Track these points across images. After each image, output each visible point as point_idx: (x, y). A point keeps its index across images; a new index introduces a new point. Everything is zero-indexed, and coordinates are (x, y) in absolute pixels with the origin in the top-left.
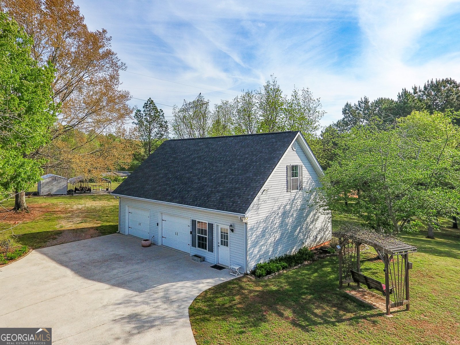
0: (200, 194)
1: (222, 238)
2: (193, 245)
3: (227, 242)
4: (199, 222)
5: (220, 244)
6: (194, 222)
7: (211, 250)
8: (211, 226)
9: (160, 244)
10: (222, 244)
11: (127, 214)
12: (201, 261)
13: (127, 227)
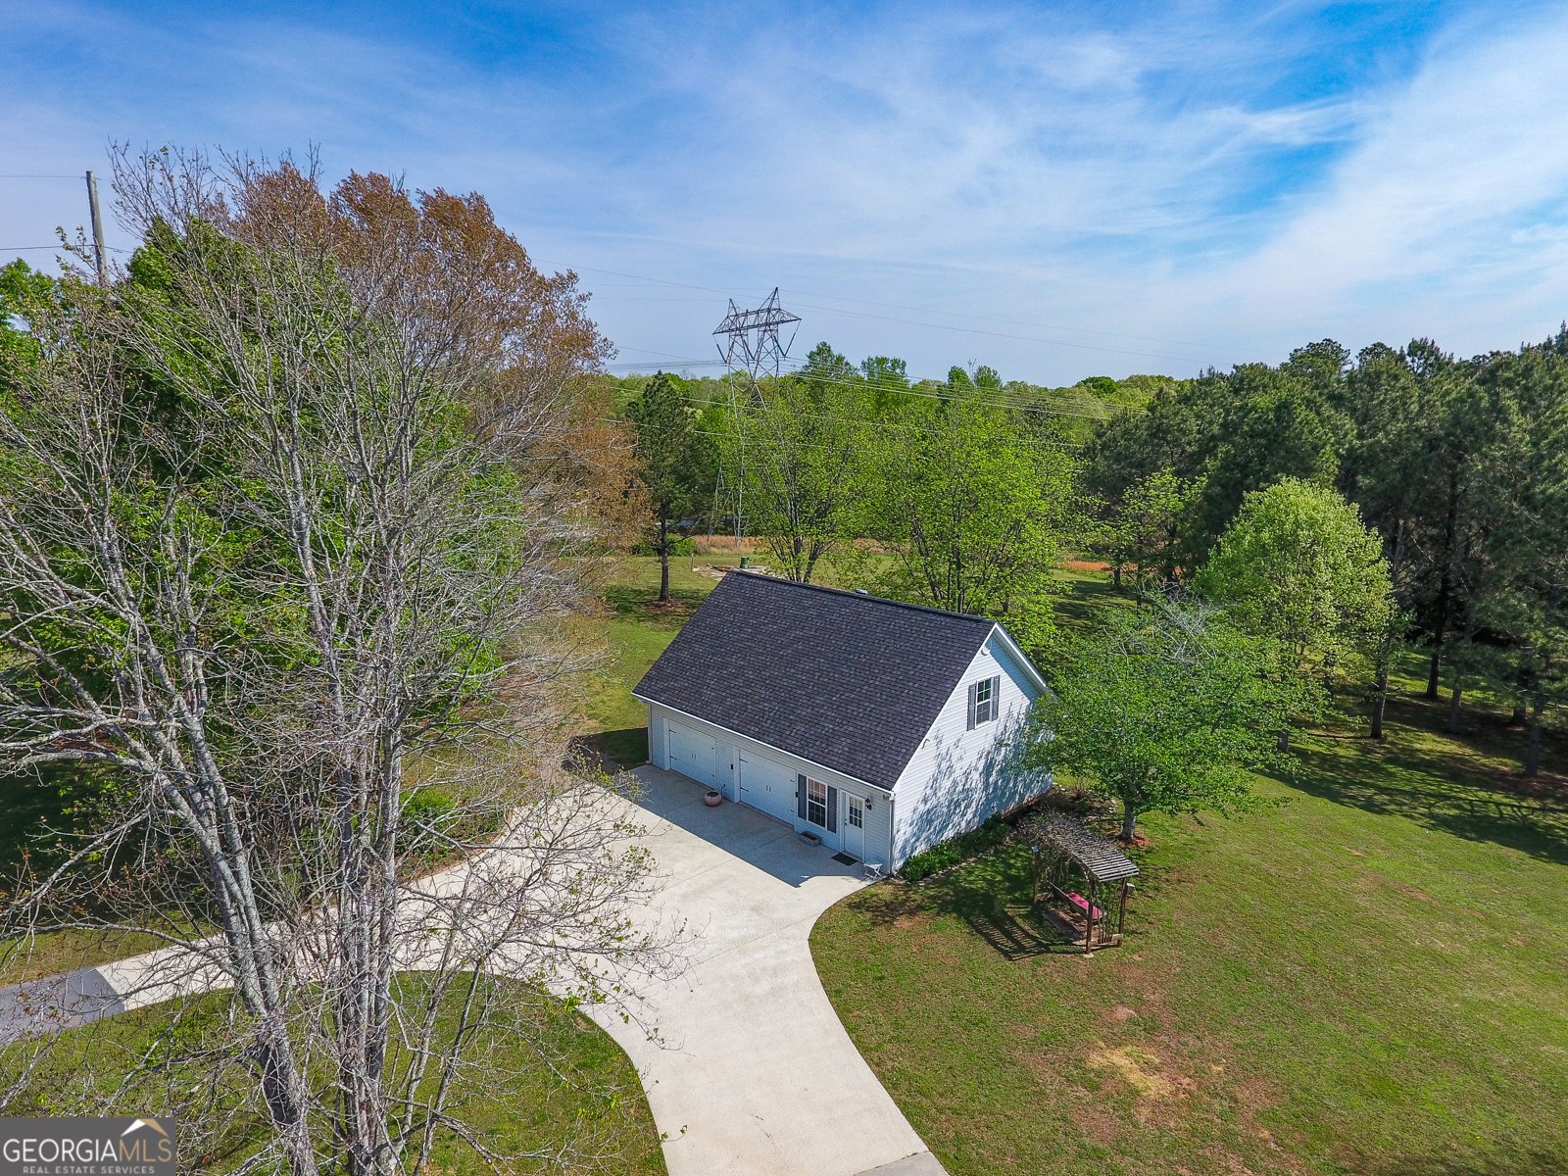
0: (812, 733)
1: (851, 812)
2: (801, 815)
3: (860, 821)
4: (811, 781)
5: (848, 822)
6: (802, 779)
7: (833, 828)
8: (832, 792)
9: (736, 800)
10: (851, 822)
11: (666, 732)
12: (815, 846)
13: (667, 754)
